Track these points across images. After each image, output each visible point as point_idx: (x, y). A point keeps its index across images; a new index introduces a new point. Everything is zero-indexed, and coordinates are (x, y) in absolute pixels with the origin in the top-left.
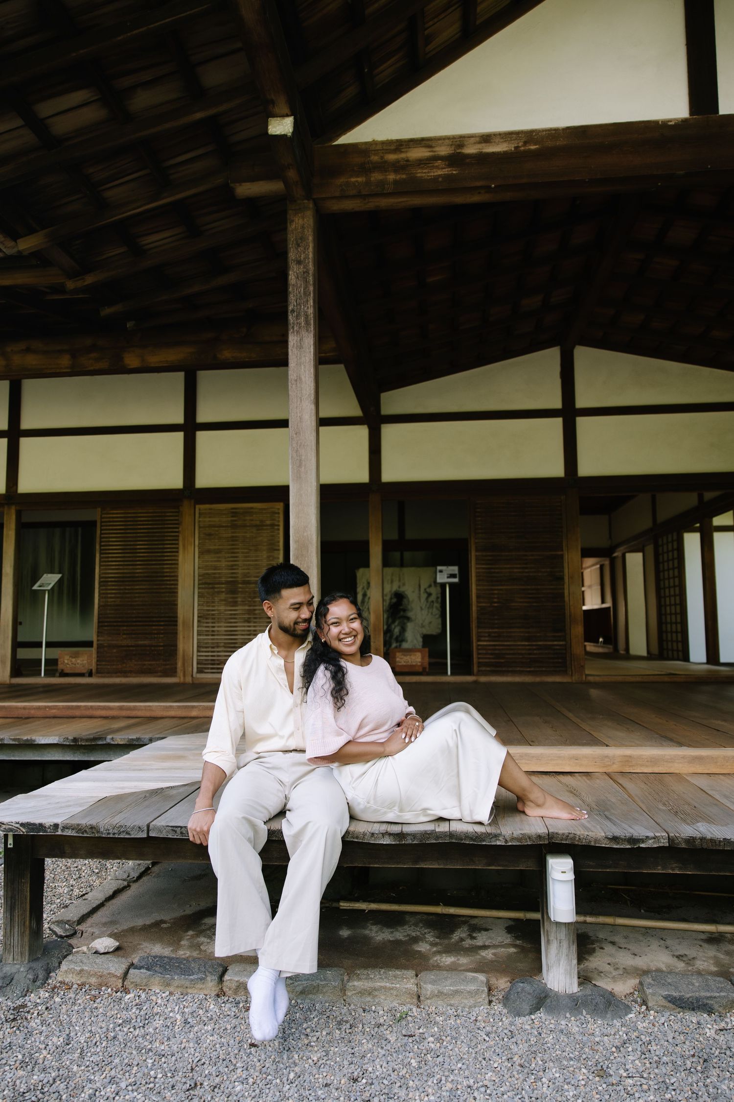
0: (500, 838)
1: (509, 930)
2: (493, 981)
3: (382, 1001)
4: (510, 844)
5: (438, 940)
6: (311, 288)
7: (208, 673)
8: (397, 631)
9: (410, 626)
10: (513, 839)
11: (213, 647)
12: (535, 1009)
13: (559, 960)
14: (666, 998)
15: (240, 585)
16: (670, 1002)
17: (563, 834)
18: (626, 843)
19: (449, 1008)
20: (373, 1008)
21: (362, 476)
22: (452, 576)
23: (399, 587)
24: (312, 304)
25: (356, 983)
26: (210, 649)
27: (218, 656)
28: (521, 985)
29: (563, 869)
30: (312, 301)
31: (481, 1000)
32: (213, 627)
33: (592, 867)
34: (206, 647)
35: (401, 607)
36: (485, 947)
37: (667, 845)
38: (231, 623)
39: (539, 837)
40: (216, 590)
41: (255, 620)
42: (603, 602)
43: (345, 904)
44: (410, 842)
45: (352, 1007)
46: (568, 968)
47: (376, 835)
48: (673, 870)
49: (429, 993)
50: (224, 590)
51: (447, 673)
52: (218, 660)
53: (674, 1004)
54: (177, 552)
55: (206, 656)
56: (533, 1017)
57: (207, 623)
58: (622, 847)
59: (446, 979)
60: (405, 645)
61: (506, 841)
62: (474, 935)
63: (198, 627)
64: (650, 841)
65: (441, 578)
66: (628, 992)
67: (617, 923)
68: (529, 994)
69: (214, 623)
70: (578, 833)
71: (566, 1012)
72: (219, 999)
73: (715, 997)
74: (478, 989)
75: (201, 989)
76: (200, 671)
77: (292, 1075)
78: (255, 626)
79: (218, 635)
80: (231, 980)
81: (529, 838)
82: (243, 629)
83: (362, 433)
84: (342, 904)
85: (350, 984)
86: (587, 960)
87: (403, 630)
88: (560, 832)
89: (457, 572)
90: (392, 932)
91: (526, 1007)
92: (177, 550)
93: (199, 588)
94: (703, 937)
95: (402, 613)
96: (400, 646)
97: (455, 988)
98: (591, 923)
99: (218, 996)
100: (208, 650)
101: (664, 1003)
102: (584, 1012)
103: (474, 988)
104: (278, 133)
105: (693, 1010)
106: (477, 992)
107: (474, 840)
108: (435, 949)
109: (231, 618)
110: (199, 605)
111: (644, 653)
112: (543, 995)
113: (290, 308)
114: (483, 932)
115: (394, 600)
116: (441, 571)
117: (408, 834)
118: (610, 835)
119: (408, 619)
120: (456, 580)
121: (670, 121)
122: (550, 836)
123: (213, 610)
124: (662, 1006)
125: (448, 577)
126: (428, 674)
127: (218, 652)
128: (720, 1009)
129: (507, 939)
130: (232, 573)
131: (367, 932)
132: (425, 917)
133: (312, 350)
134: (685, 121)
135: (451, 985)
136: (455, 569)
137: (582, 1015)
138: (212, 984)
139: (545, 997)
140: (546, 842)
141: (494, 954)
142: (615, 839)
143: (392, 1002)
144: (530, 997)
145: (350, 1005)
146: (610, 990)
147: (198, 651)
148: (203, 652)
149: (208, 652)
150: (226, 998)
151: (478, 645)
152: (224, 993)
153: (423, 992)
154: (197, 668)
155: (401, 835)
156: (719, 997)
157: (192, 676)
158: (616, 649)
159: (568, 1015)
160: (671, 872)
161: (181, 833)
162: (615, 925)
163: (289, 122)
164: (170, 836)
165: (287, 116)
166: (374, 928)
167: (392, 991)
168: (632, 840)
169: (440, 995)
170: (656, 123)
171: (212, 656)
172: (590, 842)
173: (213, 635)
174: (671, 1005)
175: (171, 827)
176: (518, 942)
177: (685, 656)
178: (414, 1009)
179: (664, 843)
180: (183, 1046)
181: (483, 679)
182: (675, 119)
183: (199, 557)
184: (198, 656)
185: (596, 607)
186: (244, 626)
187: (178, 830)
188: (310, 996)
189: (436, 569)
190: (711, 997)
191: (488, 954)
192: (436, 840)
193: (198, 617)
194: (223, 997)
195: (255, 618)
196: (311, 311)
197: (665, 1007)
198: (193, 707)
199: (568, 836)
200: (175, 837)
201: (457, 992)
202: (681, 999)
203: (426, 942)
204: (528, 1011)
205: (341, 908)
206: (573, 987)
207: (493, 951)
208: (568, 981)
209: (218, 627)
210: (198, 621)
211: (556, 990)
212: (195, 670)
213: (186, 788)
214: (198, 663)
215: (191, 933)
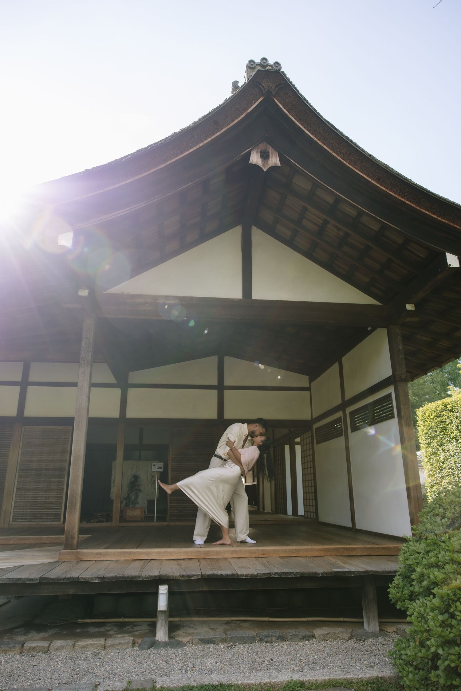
0: (141, 578)
1: (149, 625)
2: (136, 640)
3: (90, 650)
4: (144, 580)
5: (118, 630)
6: (91, 349)
7: (19, 521)
8: (133, 497)
9: (141, 495)
10: (145, 578)
11: (23, 507)
12: (149, 648)
13: (161, 628)
14: (199, 639)
15: (43, 471)
16: (200, 641)
17: (164, 575)
18: (187, 578)
19: (116, 650)
20: (86, 653)
21: (116, 414)
22: (160, 468)
23: (136, 472)
24: (91, 356)
25: (80, 643)
26: (22, 508)
27: (26, 512)
28: (146, 639)
29: (163, 589)
30: (90, 354)
31: (129, 646)
32: (25, 495)
33: (176, 589)
34: (20, 507)
35: (136, 484)
36: (137, 631)
37: (201, 577)
38: (36, 492)
39: (155, 576)
40: (29, 474)
41: (50, 491)
42: (254, 481)
43: (80, 621)
44: (106, 580)
45: (77, 653)
46: (165, 631)
47: (93, 578)
48: (205, 589)
49: (109, 645)
50: (33, 474)
51: (154, 521)
52: (26, 514)
53: (202, 641)
54: (9, 452)
55: (19, 512)
56: (148, 650)
57: (21, 492)
58: (185, 579)
59: (117, 639)
60: (137, 506)
61: (143, 579)
62: (134, 627)
63: (16, 494)
64: (195, 577)
65: (154, 469)
66: (188, 641)
67: (193, 620)
68: (148, 642)
69: (25, 492)
70: (170, 574)
71: (161, 648)
72: (21, 654)
73: (216, 638)
74: (129, 642)
75: (13, 651)
76: (14, 520)
77: (50, 670)
78: (49, 495)
79: (27, 499)
80: (27, 646)
81: (152, 577)
82: (43, 496)
83: (118, 392)
84: (79, 620)
85: (78, 644)
86: (175, 632)
87: (137, 497)
88: (163, 574)
89: (162, 466)
90: (99, 629)
91: (146, 647)
92: (9, 450)
93: (19, 473)
94: (225, 622)
95: (137, 487)
96: (134, 506)
97: (120, 642)
98: (183, 621)
99: (20, 653)
100: (20, 508)
101: (198, 641)
102: (168, 647)
103: (127, 641)
104: (82, 295)
105: (209, 643)
106: (128, 643)
107: (131, 579)
108: (116, 633)
109: (36, 490)
110: (18, 482)
111: (270, 511)
112: (154, 642)
113: (81, 357)
114: (138, 627)
115: (133, 480)
116: (154, 465)
117: (106, 578)
118: (181, 574)
119: (140, 490)
120: (161, 470)
121: (235, 299)
122: (159, 576)
123: (26, 485)
124: (198, 643)
125: (157, 469)
126: (143, 522)
127: (26, 509)
128: (218, 642)
129: (147, 628)
130: (40, 464)
131: (88, 630)
132: (115, 623)
133: (89, 375)
134: (240, 300)
135: (118, 641)
136: (161, 464)
137: (167, 648)
138: (18, 648)
139: (155, 643)
140: (158, 578)
141: (139, 633)
142: (183, 576)
143: (94, 650)
144: (148, 643)
145: (76, 652)
146: (181, 640)
147: (14, 509)
148: (17, 509)
149: (20, 509)
150: (24, 654)
151: (171, 505)
152: (23, 652)
153: (107, 645)
154: (13, 519)
155: (103, 578)
156: (218, 637)
157: (9, 523)
158: (259, 509)
159: (162, 649)
160: (205, 590)
161: (13, 581)
162: (192, 621)
163: (87, 292)
164: (8, 583)
165: (86, 289)
166: (92, 628)
167: (94, 645)
168: (189, 576)
169: (113, 645)
170: (229, 299)
171: (22, 512)
172: (174, 578)
173: (24, 500)
174: (201, 642)
175: (9, 578)
176: (151, 628)
177: (285, 513)
178: (102, 651)
179: (200, 577)
180: (5, 667)
181: (172, 524)
182: (236, 299)
183: (21, 455)
184: (14, 511)
185: (250, 484)
186: (43, 494)
187: (11, 580)
188: (60, 650)
189: (152, 463)
190: (215, 638)
191: (138, 633)
192: (116, 579)
193: (17, 489)
194: (22, 654)
195: (50, 490)
196: (90, 359)
197: (199, 643)
198: (11, 538)
199: (166, 576)
200: (10, 583)
201: (120, 643)
202: (204, 639)
203: (113, 631)
204: (147, 648)
205: (78, 622)
206: (166, 639)
207: (139, 632)
208: (164, 636)
209: (28, 495)
210: (16, 491)
211: (159, 640)
212: (11, 520)
213: (14, 568)
214: (13, 516)
215: (8, 634)
